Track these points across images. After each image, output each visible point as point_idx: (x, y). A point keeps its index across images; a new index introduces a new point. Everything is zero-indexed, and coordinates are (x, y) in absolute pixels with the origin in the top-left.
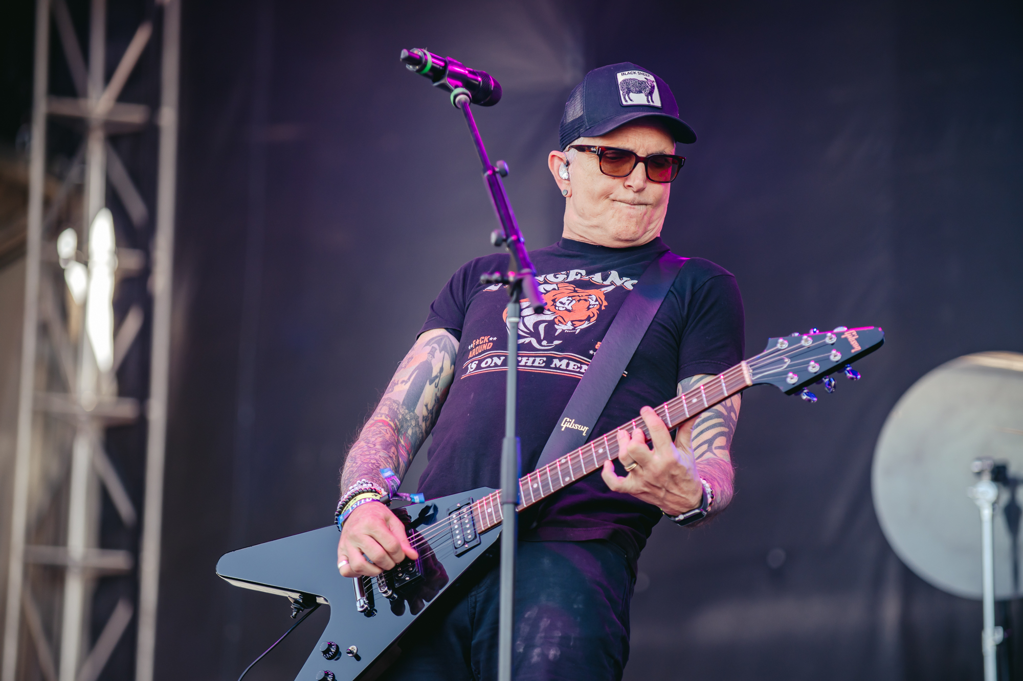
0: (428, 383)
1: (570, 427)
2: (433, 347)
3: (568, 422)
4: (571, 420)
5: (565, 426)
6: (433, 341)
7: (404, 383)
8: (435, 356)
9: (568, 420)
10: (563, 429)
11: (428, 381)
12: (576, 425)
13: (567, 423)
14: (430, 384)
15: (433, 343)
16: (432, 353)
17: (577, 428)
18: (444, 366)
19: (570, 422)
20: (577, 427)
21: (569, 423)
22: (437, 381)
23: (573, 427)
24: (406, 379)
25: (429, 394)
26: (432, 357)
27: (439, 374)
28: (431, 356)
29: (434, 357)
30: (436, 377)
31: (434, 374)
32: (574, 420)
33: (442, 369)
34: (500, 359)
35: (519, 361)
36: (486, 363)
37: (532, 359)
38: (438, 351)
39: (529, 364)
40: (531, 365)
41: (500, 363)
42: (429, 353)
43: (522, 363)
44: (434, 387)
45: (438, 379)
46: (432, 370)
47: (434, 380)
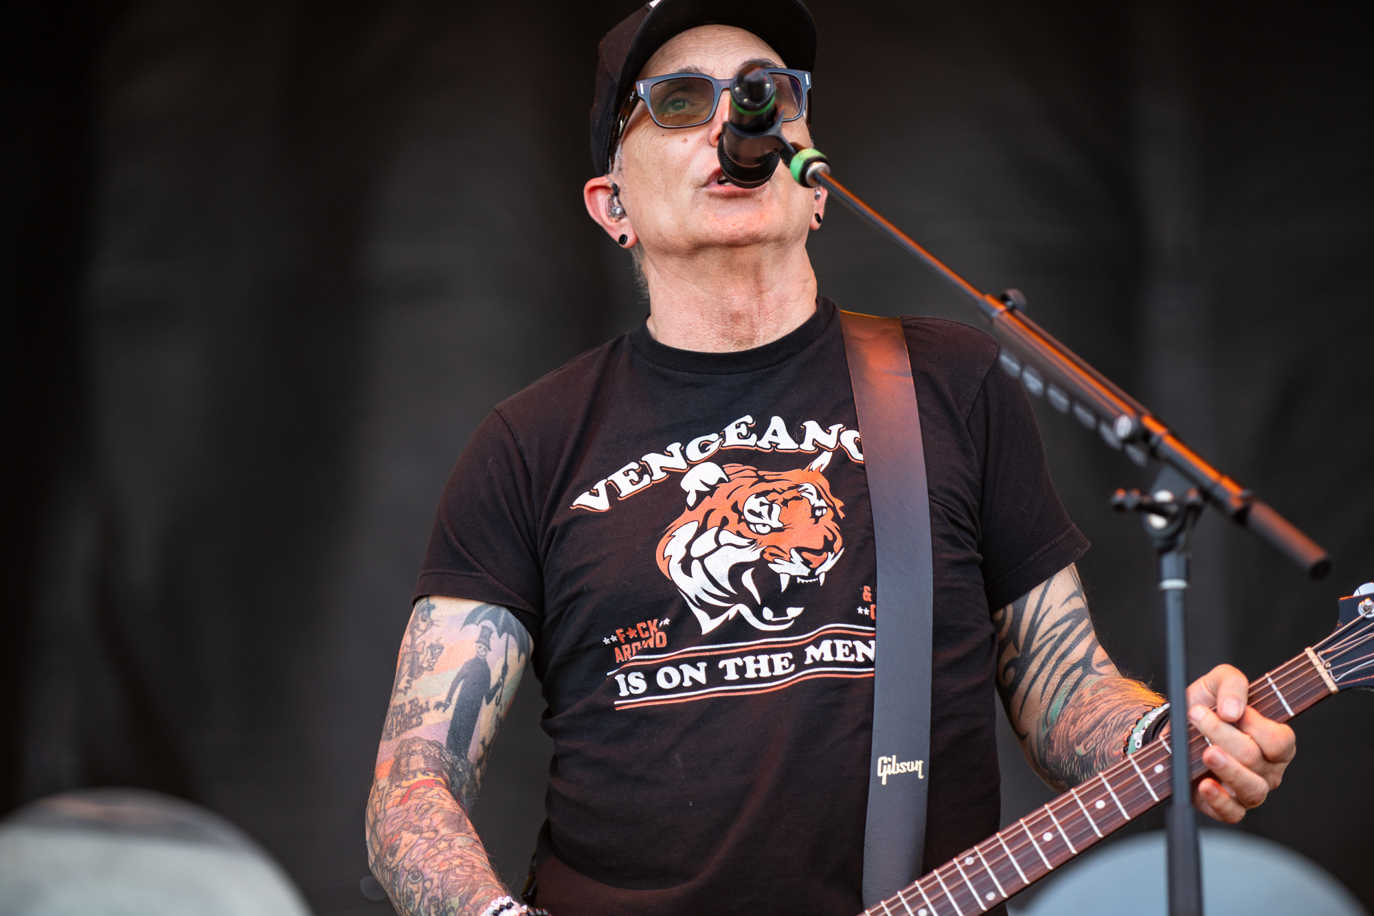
2: (484, 627)
6: (481, 615)
7: (441, 709)
8: (492, 647)
11: (484, 697)
14: (488, 703)
16: (484, 639)
18: (508, 662)
22: (499, 693)
25: (487, 721)
26: (485, 650)
27: (501, 680)
28: (484, 647)
29: (490, 649)
30: (497, 686)
33: (505, 668)
34: (698, 669)
35: (741, 670)
36: (668, 678)
37: (764, 659)
38: (495, 634)
39: (765, 673)
40: (769, 674)
41: (701, 677)
42: (478, 642)
43: (751, 674)
44: (495, 705)
45: (500, 688)
46: (489, 676)
47: (494, 693)
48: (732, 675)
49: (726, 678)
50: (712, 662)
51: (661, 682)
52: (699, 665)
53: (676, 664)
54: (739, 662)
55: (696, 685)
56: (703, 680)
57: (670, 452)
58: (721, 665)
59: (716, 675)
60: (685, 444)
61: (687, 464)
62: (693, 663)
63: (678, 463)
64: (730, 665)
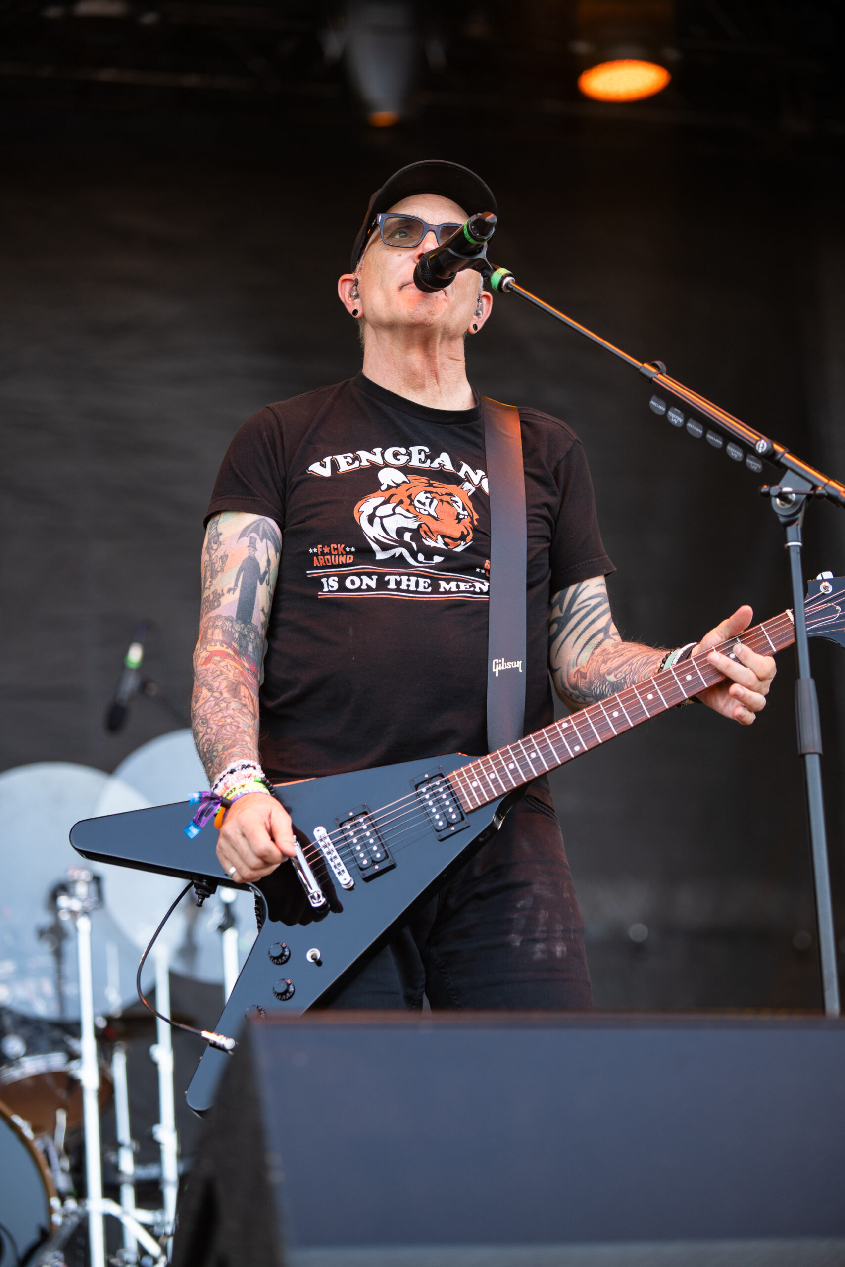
0: (259, 583)
1: (503, 668)
2: (251, 538)
3: (498, 664)
4: (500, 661)
5: (497, 670)
6: (249, 530)
7: (232, 592)
8: (257, 549)
9: (497, 661)
10: (497, 675)
11: (258, 580)
12: (508, 663)
13: (497, 665)
14: (261, 584)
15: (251, 532)
16: (252, 545)
17: (510, 667)
18: (270, 558)
19: (501, 663)
20: (510, 665)
21: (500, 665)
22: (267, 577)
23: (506, 667)
24: (232, 585)
25: (263, 595)
26: (254, 551)
27: (267, 569)
28: (252, 549)
29: (257, 550)
30: (266, 573)
31: (262, 570)
32: (503, 659)
33: (269, 561)
34: (372, 579)
35: (398, 583)
36: (353, 582)
37: (413, 579)
38: (258, 541)
39: (413, 588)
40: (414, 589)
41: (373, 584)
42: (249, 547)
43: (404, 587)
44: (266, 586)
45: (268, 574)
46: (259, 566)
47: (264, 577)
48: (392, 586)
49: (388, 587)
50: (381, 576)
51: (348, 584)
52: (373, 577)
53: (359, 575)
54: (398, 578)
55: (369, 589)
56: (374, 586)
57: (375, 453)
58: (386, 578)
59: (382, 584)
60: (384, 449)
61: (384, 462)
62: (369, 575)
63: (378, 459)
64: (392, 579)
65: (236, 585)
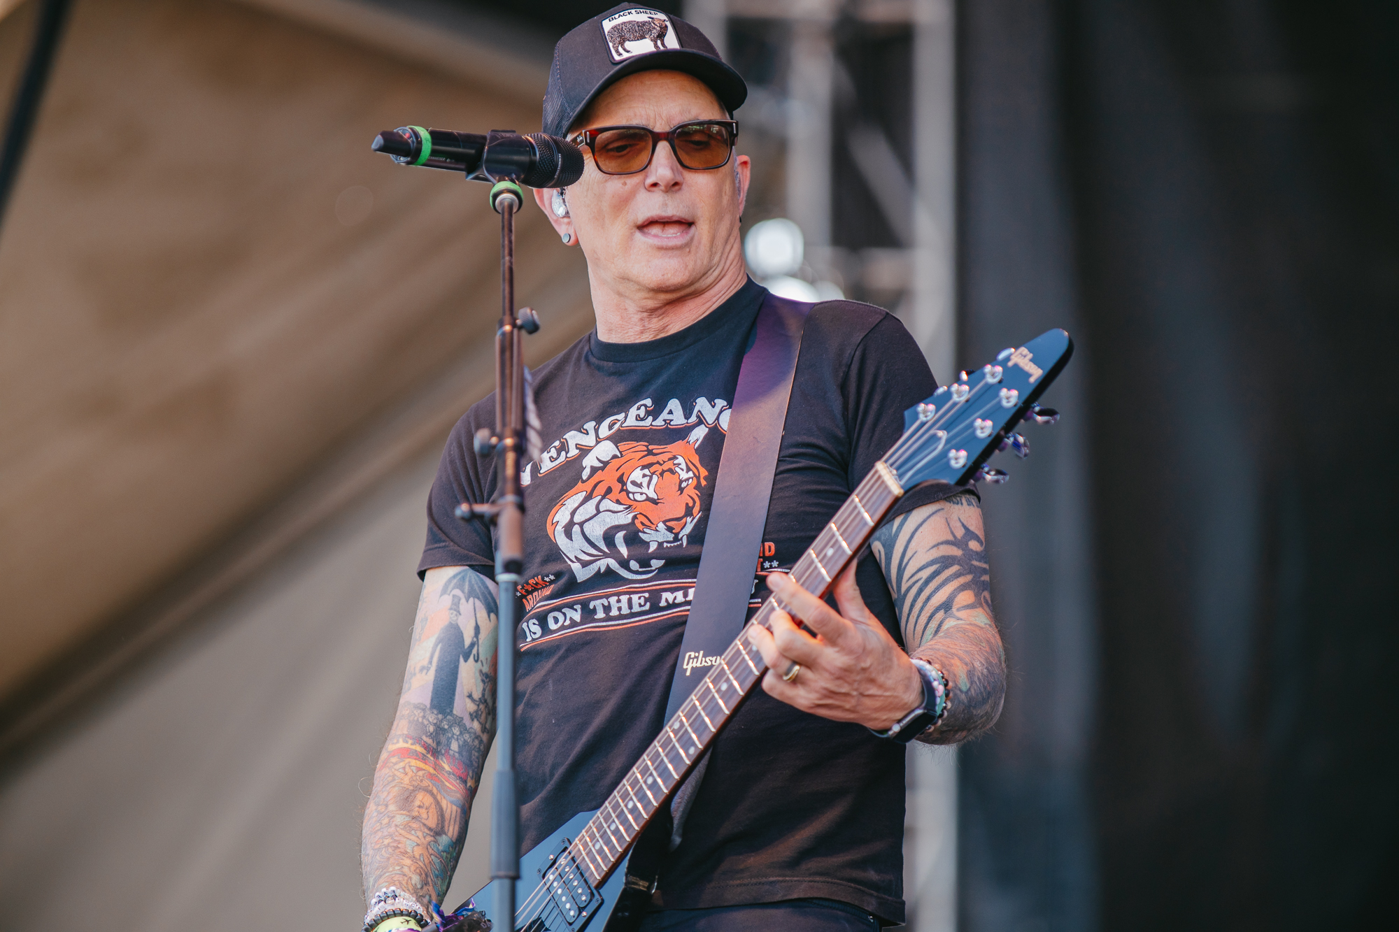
0: (462, 660)
1: (698, 665)
2: (454, 596)
3: (693, 659)
4: (697, 654)
5: (689, 668)
6: (451, 586)
7: (425, 671)
8: (461, 612)
9: (693, 654)
10: (689, 674)
11: (461, 656)
12: (707, 659)
13: (691, 660)
14: (466, 661)
15: (453, 589)
16: (455, 606)
17: (710, 664)
18: (479, 623)
19: (697, 658)
20: (709, 659)
21: (695, 660)
22: (474, 651)
23: (704, 663)
24: (425, 663)
25: (469, 677)
26: (456, 615)
27: (475, 639)
28: (455, 613)
29: (460, 614)
30: (472, 645)
31: (467, 642)
32: (702, 652)
33: (477, 629)
34: (576, 610)
35: (607, 608)
36: (556, 620)
37: (624, 598)
38: (462, 600)
39: (626, 611)
41: (577, 616)
42: (451, 609)
43: (613, 612)
44: (474, 662)
45: (476, 647)
46: (462, 637)
47: (470, 652)
48: (600, 614)
49: (596, 617)
50: (585, 604)
51: (553, 624)
52: (576, 607)
53: (559, 609)
54: (605, 602)
55: (574, 623)
56: (578, 618)
57: (586, 430)
58: (592, 605)
59: (588, 615)
60: (599, 423)
61: (597, 440)
62: (571, 606)
63: (591, 440)
64: (598, 604)
65: (430, 662)
